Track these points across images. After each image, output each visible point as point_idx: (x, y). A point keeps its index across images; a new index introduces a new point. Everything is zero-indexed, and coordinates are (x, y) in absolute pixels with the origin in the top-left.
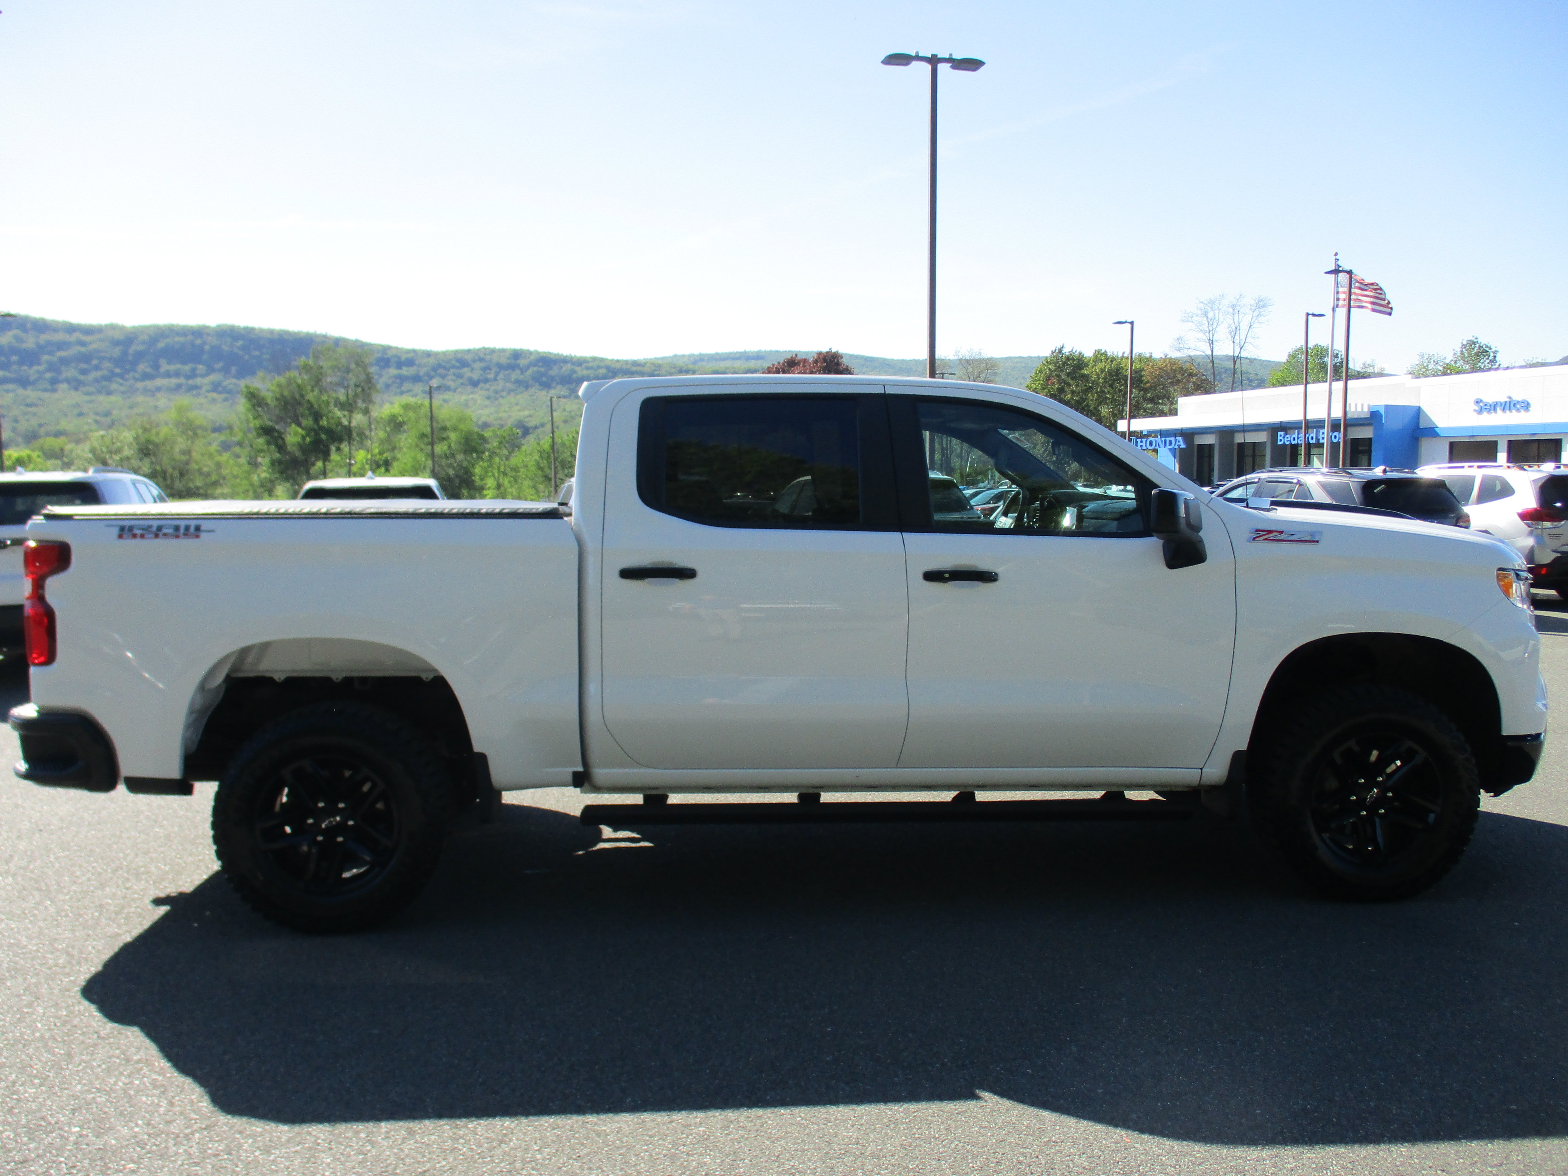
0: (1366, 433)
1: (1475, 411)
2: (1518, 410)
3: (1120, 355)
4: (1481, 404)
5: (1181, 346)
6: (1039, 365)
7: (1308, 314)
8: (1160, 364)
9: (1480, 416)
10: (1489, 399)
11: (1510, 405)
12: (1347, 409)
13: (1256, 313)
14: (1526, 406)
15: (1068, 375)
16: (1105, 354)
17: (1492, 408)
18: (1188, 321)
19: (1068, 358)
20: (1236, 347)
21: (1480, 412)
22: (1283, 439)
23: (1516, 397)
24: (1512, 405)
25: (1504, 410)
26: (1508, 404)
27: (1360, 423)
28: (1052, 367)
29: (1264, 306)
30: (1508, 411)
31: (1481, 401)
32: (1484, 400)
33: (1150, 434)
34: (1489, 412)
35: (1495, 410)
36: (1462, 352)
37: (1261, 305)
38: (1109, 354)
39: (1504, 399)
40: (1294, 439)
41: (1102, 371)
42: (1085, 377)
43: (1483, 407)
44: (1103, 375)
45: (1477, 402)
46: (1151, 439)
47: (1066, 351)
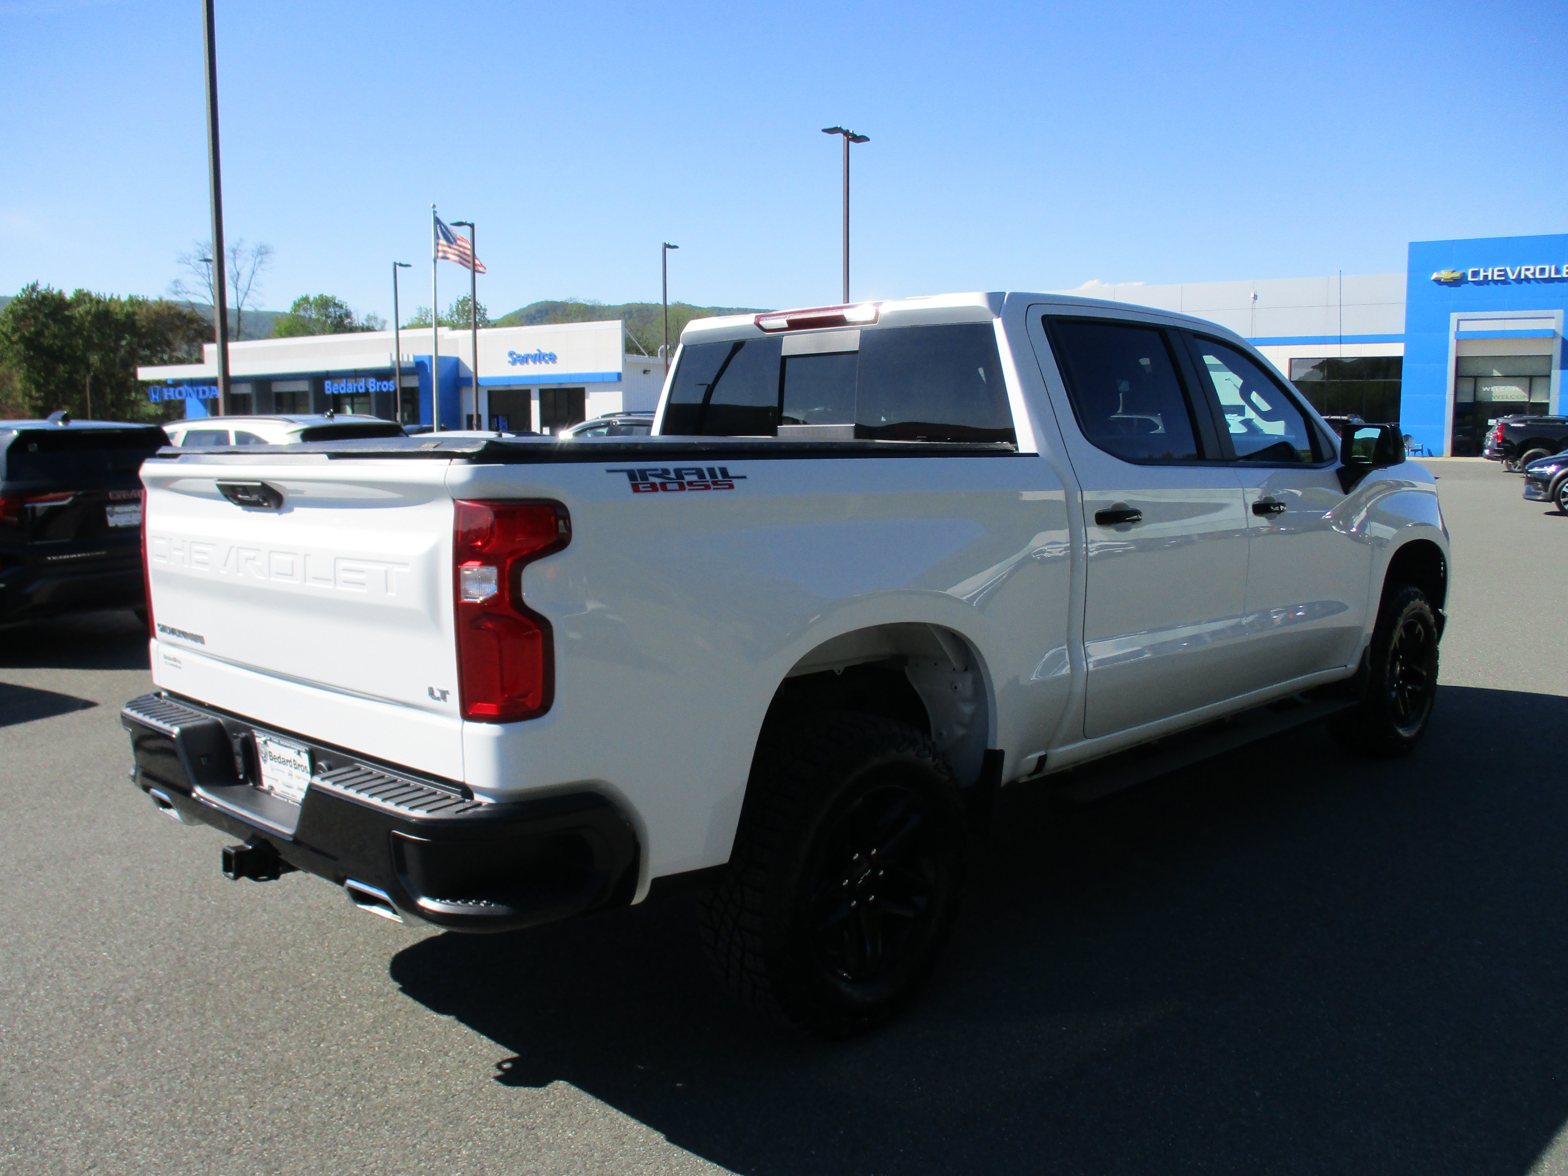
0: (412, 382)
1: (509, 362)
2: (547, 362)
3: (108, 297)
4: (515, 356)
5: (179, 289)
6: (8, 305)
7: (395, 264)
8: (155, 308)
9: (513, 367)
10: (522, 352)
11: (539, 358)
12: (401, 360)
13: (258, 259)
14: (553, 358)
15: (47, 316)
16: (88, 295)
17: (524, 359)
18: (185, 263)
19: (44, 298)
20: (239, 294)
21: (514, 363)
22: (330, 388)
23: (546, 350)
24: (542, 358)
25: (534, 362)
26: (538, 356)
27: (406, 372)
28: (25, 307)
29: (267, 253)
30: (538, 363)
31: (514, 353)
32: (517, 352)
33: (177, 383)
34: (522, 363)
35: (527, 362)
36: (457, 308)
37: (262, 252)
38: (94, 295)
39: (534, 352)
40: (342, 388)
41: (88, 313)
42: (70, 319)
43: (518, 359)
44: (89, 318)
45: (511, 354)
46: (181, 388)
47: (42, 287)
